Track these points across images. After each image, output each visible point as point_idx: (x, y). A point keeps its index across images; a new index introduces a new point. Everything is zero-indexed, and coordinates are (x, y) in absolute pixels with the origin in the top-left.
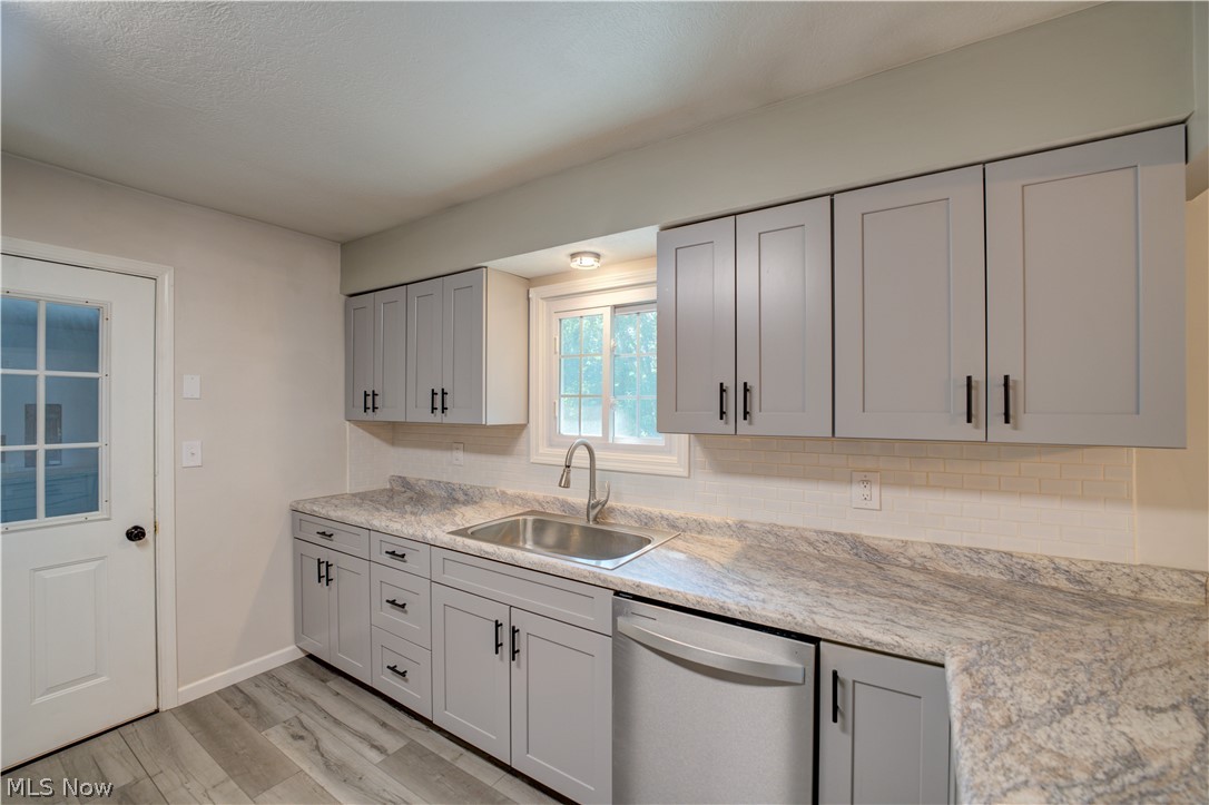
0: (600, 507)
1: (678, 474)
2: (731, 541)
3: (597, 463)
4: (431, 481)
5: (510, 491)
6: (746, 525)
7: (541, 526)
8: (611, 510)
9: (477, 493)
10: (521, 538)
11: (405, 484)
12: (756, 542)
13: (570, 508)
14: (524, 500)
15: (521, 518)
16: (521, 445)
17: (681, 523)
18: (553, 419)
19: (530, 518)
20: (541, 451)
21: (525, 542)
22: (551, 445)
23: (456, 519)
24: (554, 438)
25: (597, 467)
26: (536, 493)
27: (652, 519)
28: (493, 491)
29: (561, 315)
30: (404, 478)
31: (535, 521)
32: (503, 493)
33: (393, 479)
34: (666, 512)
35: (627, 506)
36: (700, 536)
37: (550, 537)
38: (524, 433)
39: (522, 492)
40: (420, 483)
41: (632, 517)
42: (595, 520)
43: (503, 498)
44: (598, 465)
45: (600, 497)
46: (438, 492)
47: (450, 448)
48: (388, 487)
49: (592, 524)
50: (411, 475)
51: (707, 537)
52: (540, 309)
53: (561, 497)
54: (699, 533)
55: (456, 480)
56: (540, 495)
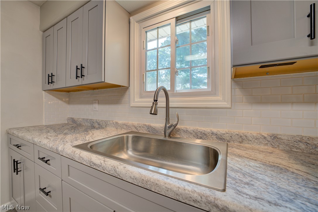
0: (173, 127)
1: (224, 106)
2: (266, 147)
3: (170, 104)
4: (84, 119)
5: (120, 122)
6: (279, 137)
7: (137, 139)
8: (179, 130)
9: (104, 123)
10: (125, 146)
11: (73, 120)
12: (288, 148)
13: (153, 130)
14: (127, 126)
15: (125, 135)
16: (126, 98)
17: (227, 137)
18: (143, 83)
19: (130, 136)
20: (136, 100)
21: (127, 149)
22: (141, 97)
23: (87, 137)
24: (143, 93)
25: (170, 106)
26: (133, 123)
27: (205, 134)
28: (111, 122)
29: (146, 29)
30: (73, 118)
31: (133, 137)
32: (117, 123)
33: (69, 119)
34: (215, 130)
35: (188, 127)
36: (241, 144)
37: (141, 145)
38: (127, 93)
39: (126, 122)
40: (79, 120)
41: (191, 133)
42: (169, 136)
43: (117, 125)
44: (171, 104)
45: (173, 122)
46: (87, 124)
47: (92, 103)
48: (67, 122)
49: (167, 139)
50: (75, 117)
51: (247, 145)
52: (135, 27)
53: (147, 124)
54: (240, 142)
55: (95, 118)
56: (136, 123)
